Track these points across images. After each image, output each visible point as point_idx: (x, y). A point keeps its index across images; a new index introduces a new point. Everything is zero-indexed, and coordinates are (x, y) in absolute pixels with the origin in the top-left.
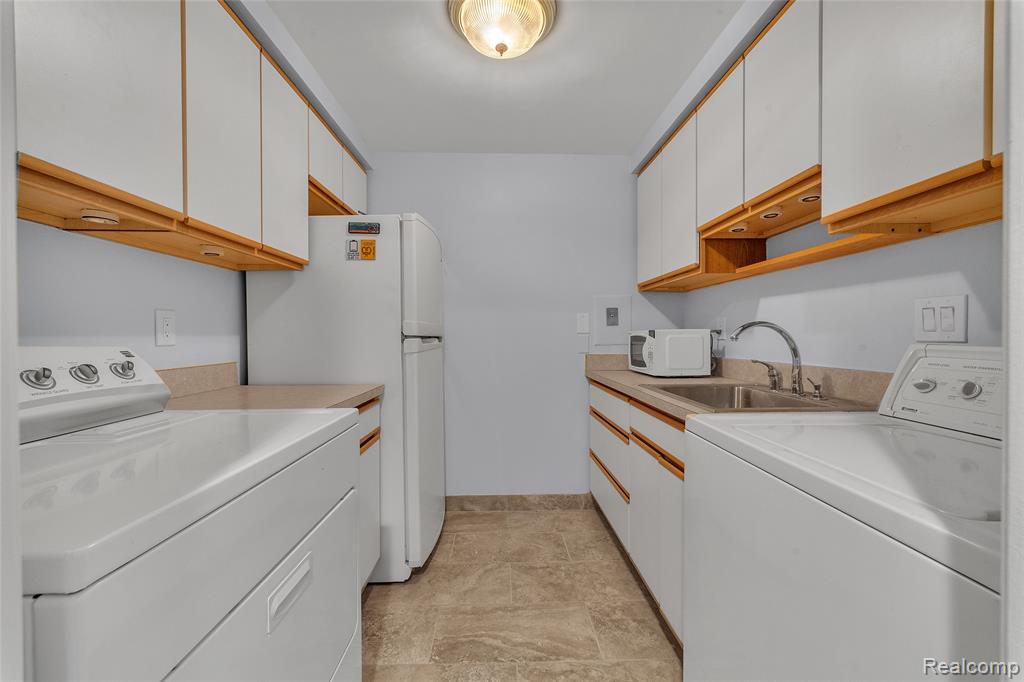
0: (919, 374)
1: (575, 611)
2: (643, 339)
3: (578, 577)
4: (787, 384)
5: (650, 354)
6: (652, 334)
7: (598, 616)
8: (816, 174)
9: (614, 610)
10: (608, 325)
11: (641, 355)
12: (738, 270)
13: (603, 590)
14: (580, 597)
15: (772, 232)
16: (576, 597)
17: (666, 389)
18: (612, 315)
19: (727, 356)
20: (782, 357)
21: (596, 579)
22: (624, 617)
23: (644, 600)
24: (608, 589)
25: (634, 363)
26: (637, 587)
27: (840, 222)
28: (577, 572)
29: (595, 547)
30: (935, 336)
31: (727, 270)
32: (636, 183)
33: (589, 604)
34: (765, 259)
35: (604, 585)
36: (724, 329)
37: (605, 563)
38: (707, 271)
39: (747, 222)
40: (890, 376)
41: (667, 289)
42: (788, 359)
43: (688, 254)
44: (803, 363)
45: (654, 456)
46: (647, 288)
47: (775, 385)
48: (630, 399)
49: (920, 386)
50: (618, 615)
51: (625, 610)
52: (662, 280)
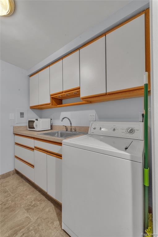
0: (93, 127)
1: (18, 212)
2: (34, 121)
3: (16, 199)
4: (69, 130)
5: (36, 125)
6: (37, 120)
7: (27, 208)
8: (79, 88)
9: (31, 202)
10: (21, 117)
11: (33, 125)
12: (58, 106)
13: (27, 198)
14: (19, 206)
15: (64, 98)
16: (18, 206)
17: (45, 134)
18: (22, 114)
19: (53, 125)
20: (68, 124)
21: (23, 196)
22: (36, 202)
23: (39, 193)
24: (28, 197)
25: (29, 128)
26: (36, 191)
27: (83, 99)
28: (16, 198)
29: (20, 186)
30: (92, 120)
31: (56, 106)
32: (29, 79)
33: (23, 206)
34: (62, 104)
35: (26, 196)
36: (53, 118)
37: (25, 189)
38: (52, 105)
39: (61, 95)
40: (89, 127)
41: (38, 109)
42: (70, 125)
43: (47, 100)
44: (72, 126)
45: (45, 153)
46: (32, 108)
47: (67, 130)
48: (34, 138)
49: (94, 129)
50: (34, 203)
51: (35, 199)
52: (38, 106)
